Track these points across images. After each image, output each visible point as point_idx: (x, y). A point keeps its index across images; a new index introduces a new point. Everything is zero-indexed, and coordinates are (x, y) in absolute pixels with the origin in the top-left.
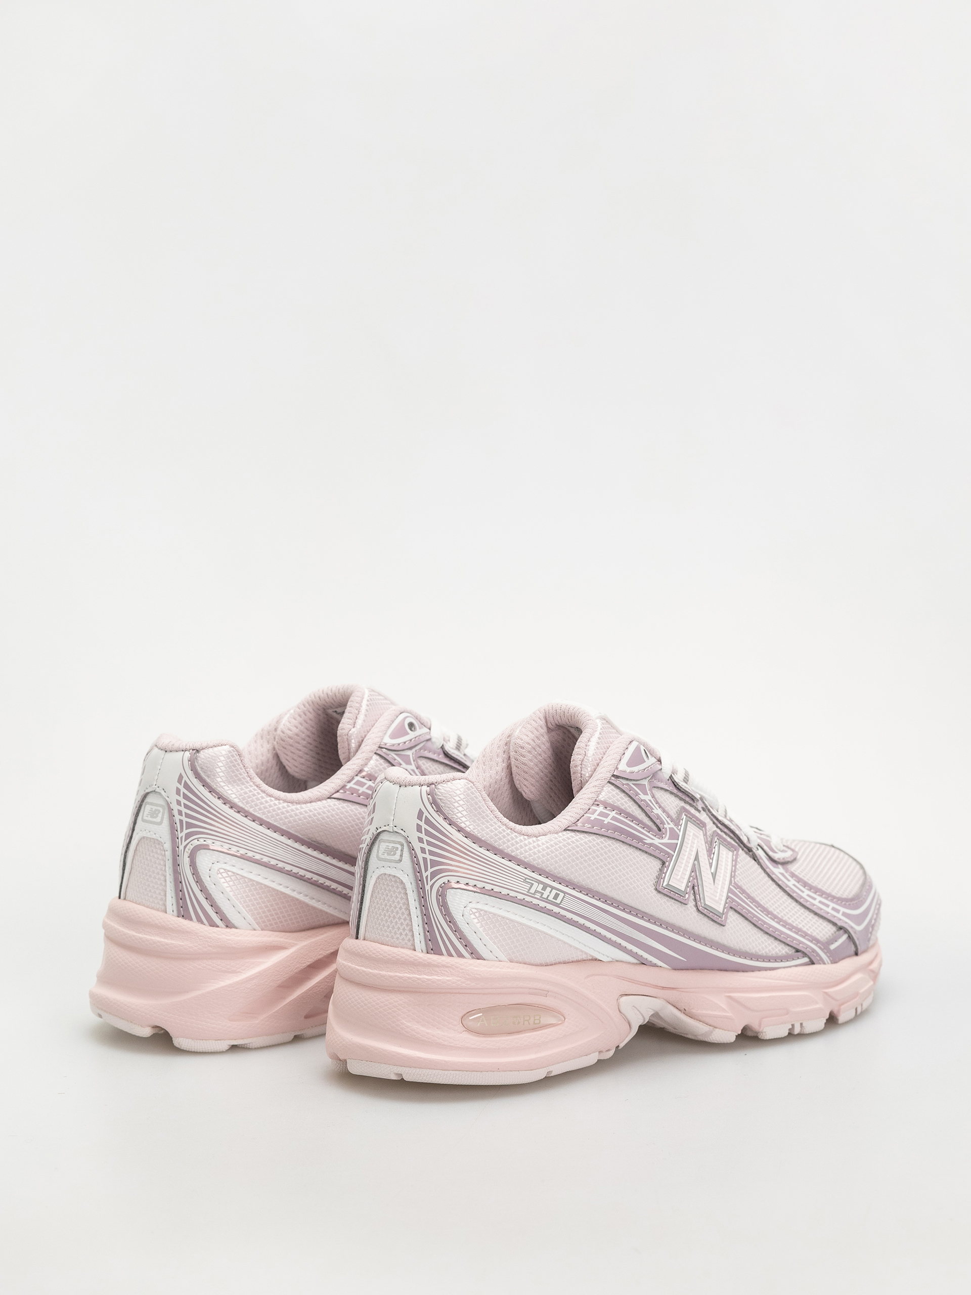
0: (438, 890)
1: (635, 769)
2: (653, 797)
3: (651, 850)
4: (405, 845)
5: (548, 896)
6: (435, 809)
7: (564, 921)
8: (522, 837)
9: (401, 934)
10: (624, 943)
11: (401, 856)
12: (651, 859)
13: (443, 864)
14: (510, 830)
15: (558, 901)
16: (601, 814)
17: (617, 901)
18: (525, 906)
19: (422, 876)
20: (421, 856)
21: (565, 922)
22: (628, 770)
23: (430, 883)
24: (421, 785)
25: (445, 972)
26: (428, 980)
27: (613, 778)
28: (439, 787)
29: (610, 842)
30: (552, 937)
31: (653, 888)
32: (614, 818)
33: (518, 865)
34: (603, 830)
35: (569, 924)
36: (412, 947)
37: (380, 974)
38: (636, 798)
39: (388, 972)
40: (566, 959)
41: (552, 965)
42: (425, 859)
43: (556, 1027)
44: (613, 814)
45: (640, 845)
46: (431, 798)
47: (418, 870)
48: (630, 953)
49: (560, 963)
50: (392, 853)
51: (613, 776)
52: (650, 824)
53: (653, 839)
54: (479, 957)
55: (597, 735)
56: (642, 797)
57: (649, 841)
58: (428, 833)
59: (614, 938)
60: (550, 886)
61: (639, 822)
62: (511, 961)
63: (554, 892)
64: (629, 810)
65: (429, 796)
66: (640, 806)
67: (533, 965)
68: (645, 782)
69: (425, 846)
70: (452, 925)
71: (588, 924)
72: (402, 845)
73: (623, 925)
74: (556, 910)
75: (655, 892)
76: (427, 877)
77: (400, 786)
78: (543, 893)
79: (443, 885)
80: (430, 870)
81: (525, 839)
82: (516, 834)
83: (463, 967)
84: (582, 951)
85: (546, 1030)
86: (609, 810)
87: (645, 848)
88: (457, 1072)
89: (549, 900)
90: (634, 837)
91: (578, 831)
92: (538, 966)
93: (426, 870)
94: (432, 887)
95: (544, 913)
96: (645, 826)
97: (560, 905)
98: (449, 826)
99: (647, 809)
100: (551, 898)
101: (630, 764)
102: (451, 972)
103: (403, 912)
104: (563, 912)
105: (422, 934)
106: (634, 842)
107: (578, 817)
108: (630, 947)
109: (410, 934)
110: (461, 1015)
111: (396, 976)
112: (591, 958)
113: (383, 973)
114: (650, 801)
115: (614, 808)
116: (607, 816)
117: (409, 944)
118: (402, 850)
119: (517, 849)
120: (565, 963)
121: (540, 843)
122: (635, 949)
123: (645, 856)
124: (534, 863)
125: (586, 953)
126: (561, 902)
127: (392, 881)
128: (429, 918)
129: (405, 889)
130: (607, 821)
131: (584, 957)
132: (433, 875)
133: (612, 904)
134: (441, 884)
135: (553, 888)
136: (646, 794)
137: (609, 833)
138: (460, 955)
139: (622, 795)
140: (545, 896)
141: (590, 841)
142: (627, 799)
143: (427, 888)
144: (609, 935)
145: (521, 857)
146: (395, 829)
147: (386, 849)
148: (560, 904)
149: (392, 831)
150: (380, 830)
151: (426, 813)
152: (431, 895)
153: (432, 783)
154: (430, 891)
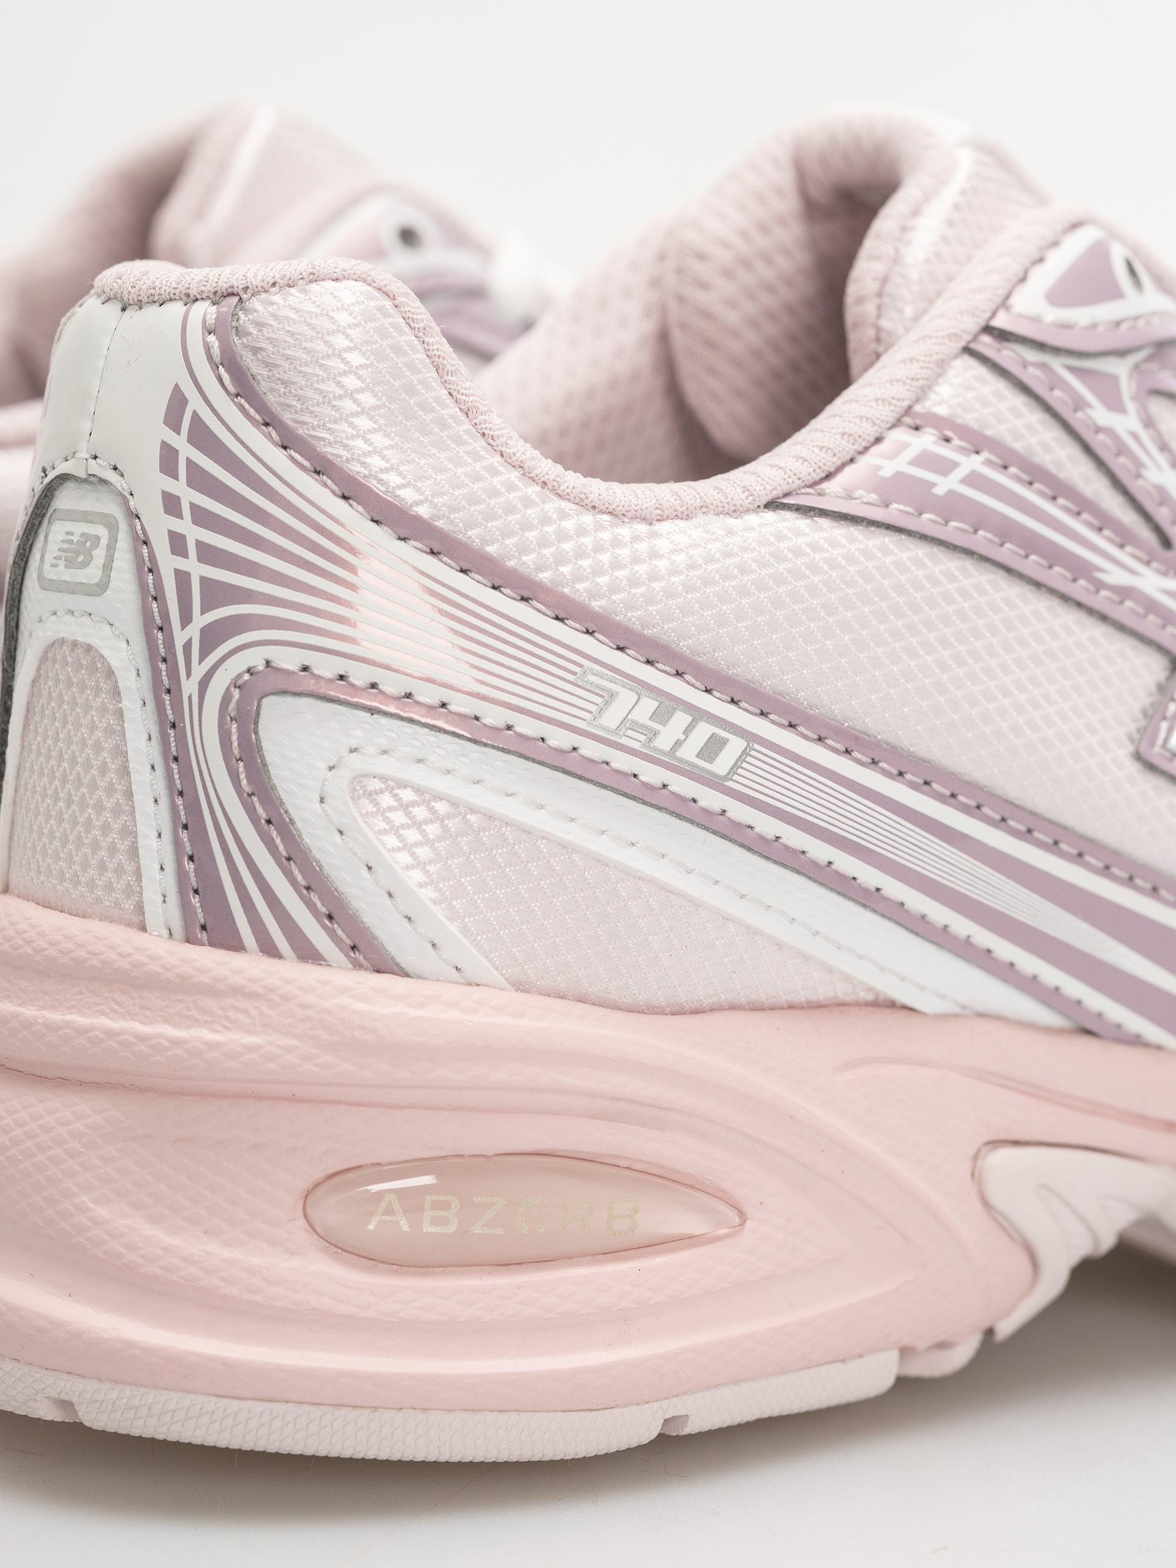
0: (226, 698)
1: (1081, 316)
2: (1149, 423)
3: (1125, 612)
4: (123, 526)
5: (678, 744)
6: (230, 387)
7: (742, 846)
8: (588, 519)
9: (102, 867)
10: (1005, 950)
11: (107, 567)
12: (1125, 645)
13: (247, 596)
14: (538, 488)
15: (721, 765)
16: (924, 460)
17: (973, 787)
18: (581, 778)
19: (170, 643)
20: (168, 563)
21: (749, 849)
22: (1052, 315)
23: (199, 670)
24: (191, 299)
25: (240, 1016)
26: (176, 1043)
27: (986, 339)
28: (256, 304)
29: (953, 564)
30: (696, 905)
31: (1123, 753)
32: (973, 480)
33: (557, 618)
34: (926, 516)
35: (767, 858)
36: (136, 919)
37: (18, 1015)
38: (1076, 419)
39: (43, 1008)
40: (762, 995)
41: (697, 1012)
42: (183, 578)
43: (702, 1250)
44: (975, 463)
45: (1080, 589)
46: (217, 344)
47: (158, 621)
48: (1030, 986)
49: (734, 1007)
50: (81, 558)
51: (988, 329)
52: (1129, 518)
53: (1133, 572)
54: (383, 965)
55: (950, 195)
56: (1100, 414)
57: (1115, 576)
58: (199, 479)
59: (962, 926)
60: (690, 708)
61: (1081, 505)
62: (520, 987)
63: (704, 731)
64: (1046, 460)
65: (212, 339)
66: (1087, 449)
67: (619, 1008)
68: (1121, 369)
69: (185, 526)
70: (274, 834)
71: (847, 864)
72: (113, 528)
73: (997, 878)
74: (711, 799)
75: (1132, 768)
76: (187, 647)
77: (124, 309)
78: (656, 733)
79: (247, 677)
80: (200, 621)
81: (599, 527)
82: (564, 504)
83: (310, 998)
84: (830, 970)
85: (659, 1260)
86: (961, 450)
87: (1101, 601)
88: (277, 1407)
89: (681, 760)
90: (1054, 556)
91: (823, 513)
92: (643, 1012)
93: (186, 619)
94: (204, 684)
95: (659, 808)
96: (1103, 522)
97: (730, 784)
98: (280, 453)
99: (1118, 465)
100: (689, 752)
101: (1059, 296)
102: (261, 1014)
103: (111, 784)
104: (739, 812)
105: (170, 868)
106: (1057, 576)
107: (830, 463)
108: (1028, 963)
109: (130, 868)
110: (302, 1184)
111: (67, 1024)
112: (870, 997)
113: (29, 1012)
114: (1134, 436)
115: (977, 443)
116: (945, 467)
117: (129, 905)
118: (111, 548)
119: (561, 559)
120: (756, 1008)
121: (663, 545)
122: (1051, 975)
123: (1098, 631)
124: (633, 618)
125: (847, 978)
126: (733, 770)
127: (81, 666)
128: (194, 808)
129: (116, 693)
130: (943, 485)
131: (842, 991)
132: (212, 637)
133: (953, 796)
134: (240, 676)
135: (699, 714)
136: (1115, 405)
137: (953, 531)
138: (307, 953)
139: (1019, 401)
140: (664, 742)
141: (867, 554)
142: (1035, 417)
143: (189, 687)
144: (939, 914)
145: (579, 591)
146: (94, 467)
147: (65, 546)
148: (728, 777)
149: (83, 475)
150: (51, 475)
151: (195, 403)
152: (203, 715)
153: (230, 290)
154: (197, 700)
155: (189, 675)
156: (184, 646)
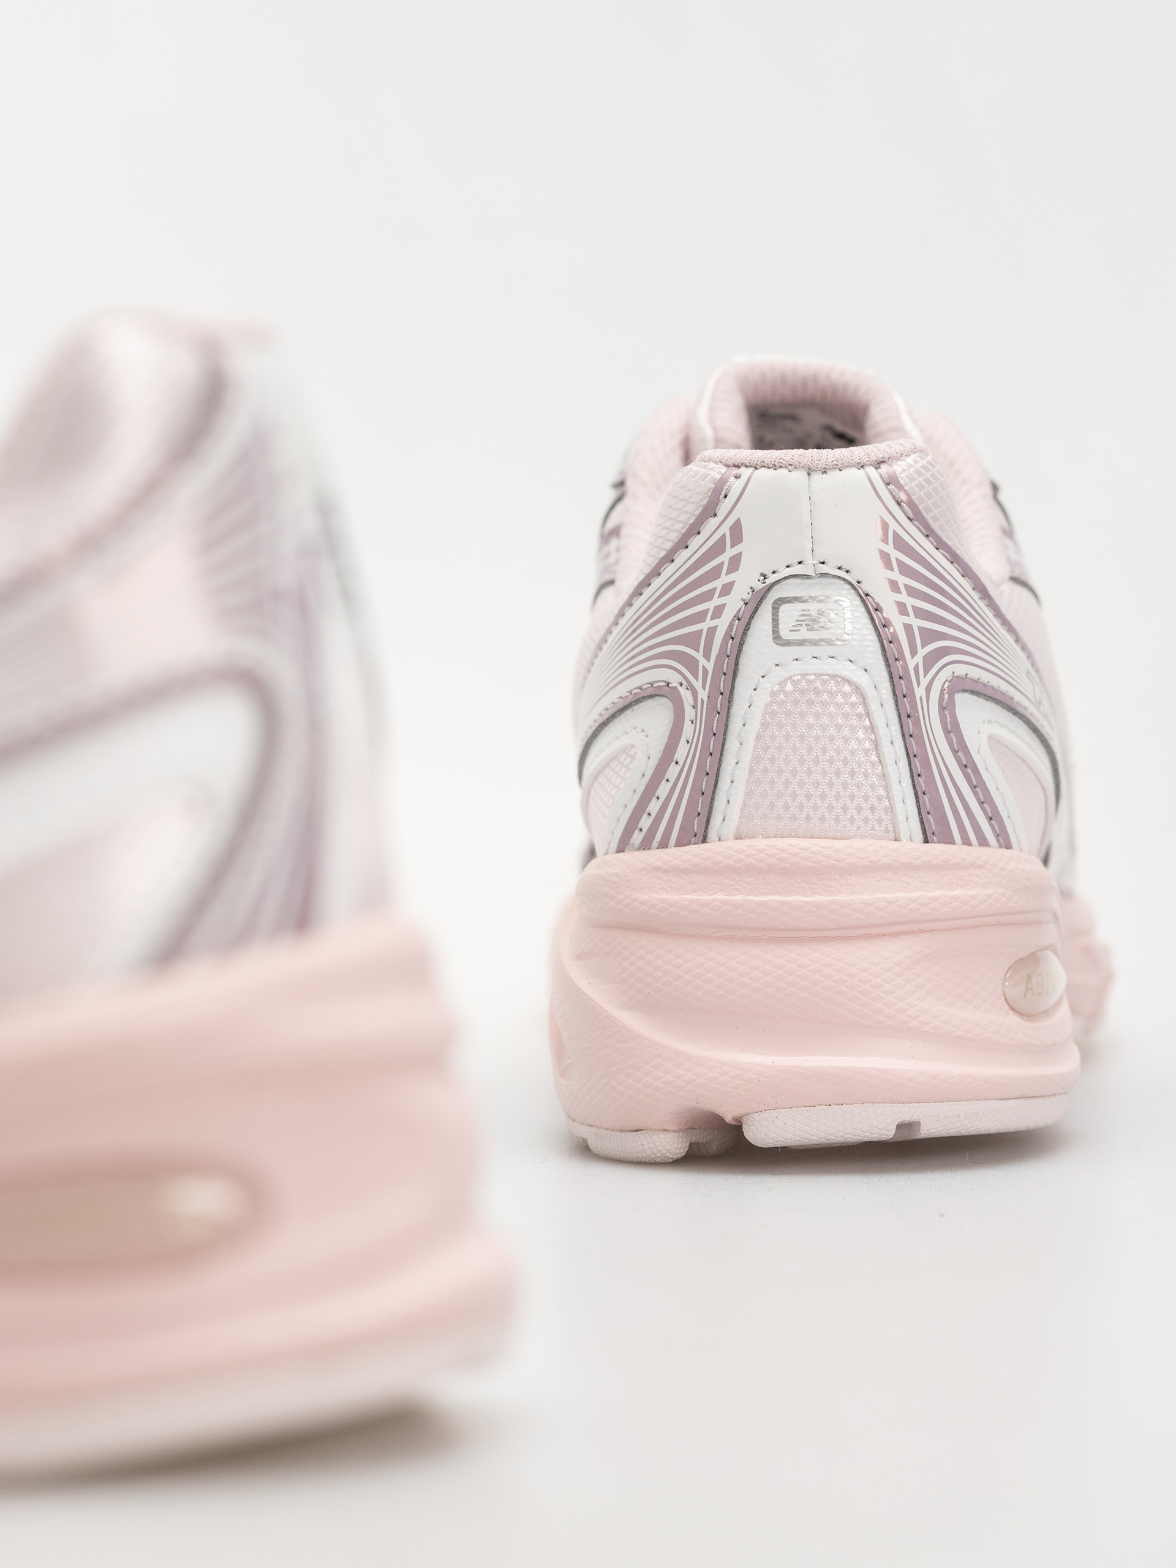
0: (940, 698)
13: (942, 636)
19: (903, 667)
20: (896, 620)
23: (925, 682)
24: (862, 466)
36: (896, 835)
42: (908, 628)
46: (898, 491)
47: (896, 656)
50: (822, 624)
58: (905, 570)
65: (892, 487)
69: (904, 598)
76: (916, 668)
77: (810, 473)
79: (948, 684)
80: (922, 652)
93: (914, 653)
94: (928, 689)
105: (911, 800)
117: (888, 826)
129: (867, 702)
132: (930, 661)
143: (918, 692)
146: (823, 569)
147: (803, 618)
149: (811, 575)
150: (772, 579)
151: (893, 526)
152: (930, 707)
153: (882, 460)
154: (925, 699)
155: (919, 685)
156: (914, 668)
